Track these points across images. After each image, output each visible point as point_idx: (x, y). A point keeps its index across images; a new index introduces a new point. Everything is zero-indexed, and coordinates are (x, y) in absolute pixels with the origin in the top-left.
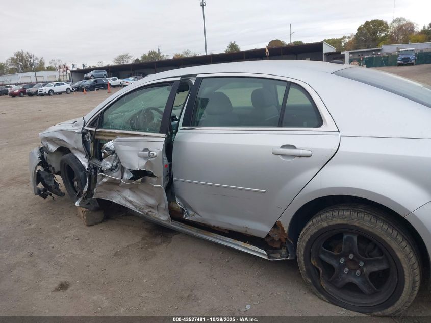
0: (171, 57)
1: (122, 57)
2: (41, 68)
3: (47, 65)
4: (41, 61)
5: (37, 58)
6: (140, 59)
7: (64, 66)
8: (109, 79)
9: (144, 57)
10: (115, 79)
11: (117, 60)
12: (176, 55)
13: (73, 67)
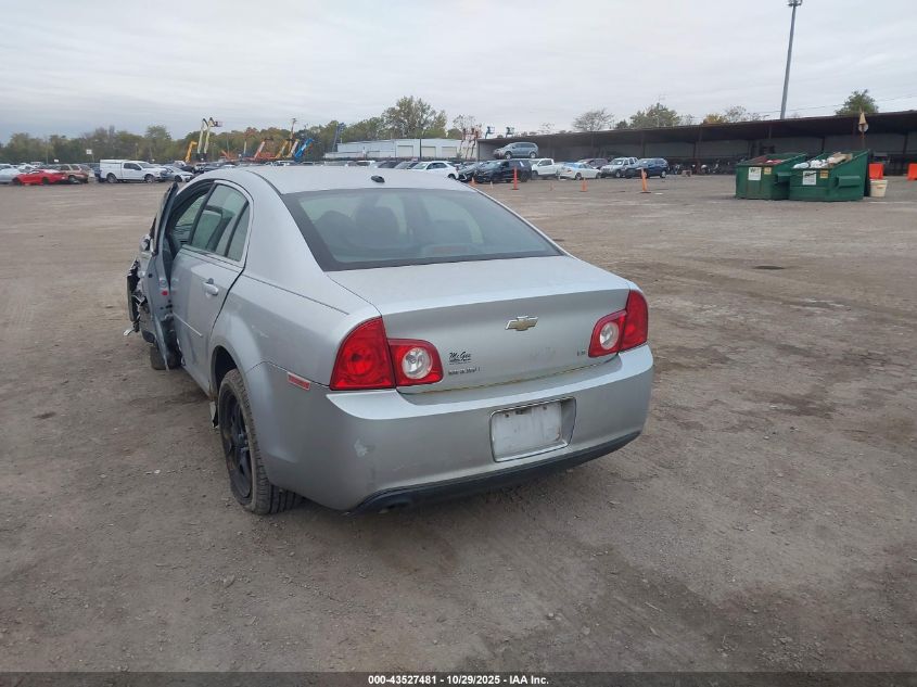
0: (698, 121)
1: (591, 117)
2: (437, 131)
3: (449, 126)
4: (440, 117)
5: (434, 112)
6: (629, 122)
7: (473, 129)
8: (536, 162)
9: (638, 119)
10: (549, 163)
11: (580, 123)
12: (711, 117)
13: (489, 132)
